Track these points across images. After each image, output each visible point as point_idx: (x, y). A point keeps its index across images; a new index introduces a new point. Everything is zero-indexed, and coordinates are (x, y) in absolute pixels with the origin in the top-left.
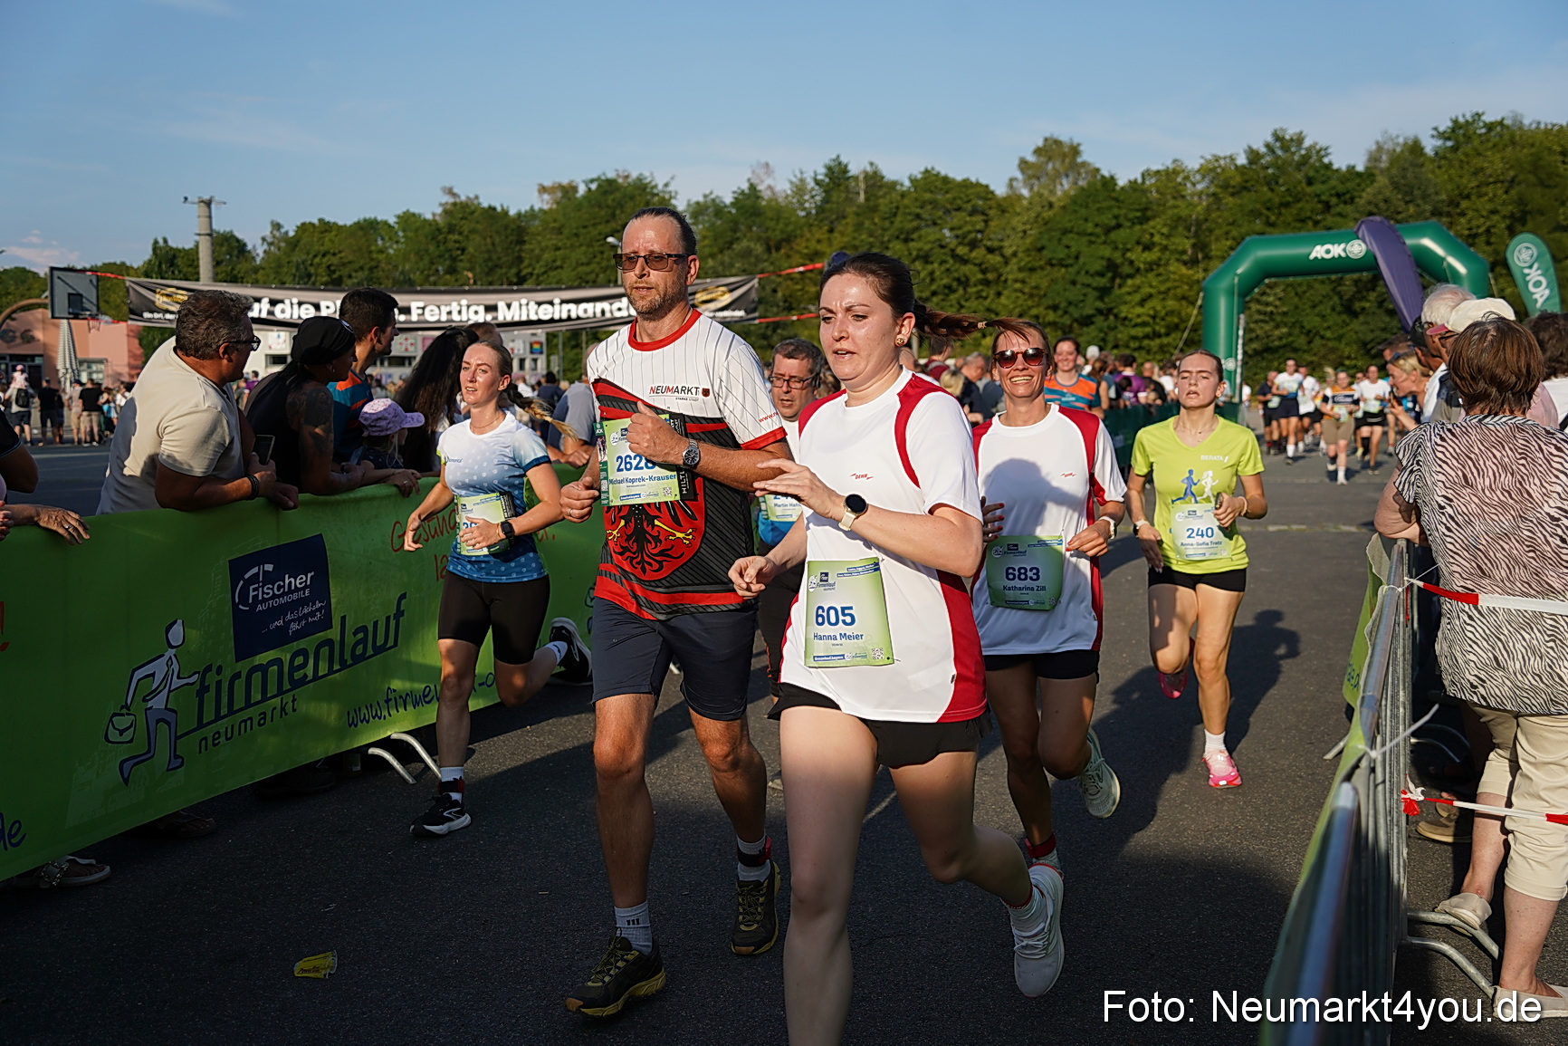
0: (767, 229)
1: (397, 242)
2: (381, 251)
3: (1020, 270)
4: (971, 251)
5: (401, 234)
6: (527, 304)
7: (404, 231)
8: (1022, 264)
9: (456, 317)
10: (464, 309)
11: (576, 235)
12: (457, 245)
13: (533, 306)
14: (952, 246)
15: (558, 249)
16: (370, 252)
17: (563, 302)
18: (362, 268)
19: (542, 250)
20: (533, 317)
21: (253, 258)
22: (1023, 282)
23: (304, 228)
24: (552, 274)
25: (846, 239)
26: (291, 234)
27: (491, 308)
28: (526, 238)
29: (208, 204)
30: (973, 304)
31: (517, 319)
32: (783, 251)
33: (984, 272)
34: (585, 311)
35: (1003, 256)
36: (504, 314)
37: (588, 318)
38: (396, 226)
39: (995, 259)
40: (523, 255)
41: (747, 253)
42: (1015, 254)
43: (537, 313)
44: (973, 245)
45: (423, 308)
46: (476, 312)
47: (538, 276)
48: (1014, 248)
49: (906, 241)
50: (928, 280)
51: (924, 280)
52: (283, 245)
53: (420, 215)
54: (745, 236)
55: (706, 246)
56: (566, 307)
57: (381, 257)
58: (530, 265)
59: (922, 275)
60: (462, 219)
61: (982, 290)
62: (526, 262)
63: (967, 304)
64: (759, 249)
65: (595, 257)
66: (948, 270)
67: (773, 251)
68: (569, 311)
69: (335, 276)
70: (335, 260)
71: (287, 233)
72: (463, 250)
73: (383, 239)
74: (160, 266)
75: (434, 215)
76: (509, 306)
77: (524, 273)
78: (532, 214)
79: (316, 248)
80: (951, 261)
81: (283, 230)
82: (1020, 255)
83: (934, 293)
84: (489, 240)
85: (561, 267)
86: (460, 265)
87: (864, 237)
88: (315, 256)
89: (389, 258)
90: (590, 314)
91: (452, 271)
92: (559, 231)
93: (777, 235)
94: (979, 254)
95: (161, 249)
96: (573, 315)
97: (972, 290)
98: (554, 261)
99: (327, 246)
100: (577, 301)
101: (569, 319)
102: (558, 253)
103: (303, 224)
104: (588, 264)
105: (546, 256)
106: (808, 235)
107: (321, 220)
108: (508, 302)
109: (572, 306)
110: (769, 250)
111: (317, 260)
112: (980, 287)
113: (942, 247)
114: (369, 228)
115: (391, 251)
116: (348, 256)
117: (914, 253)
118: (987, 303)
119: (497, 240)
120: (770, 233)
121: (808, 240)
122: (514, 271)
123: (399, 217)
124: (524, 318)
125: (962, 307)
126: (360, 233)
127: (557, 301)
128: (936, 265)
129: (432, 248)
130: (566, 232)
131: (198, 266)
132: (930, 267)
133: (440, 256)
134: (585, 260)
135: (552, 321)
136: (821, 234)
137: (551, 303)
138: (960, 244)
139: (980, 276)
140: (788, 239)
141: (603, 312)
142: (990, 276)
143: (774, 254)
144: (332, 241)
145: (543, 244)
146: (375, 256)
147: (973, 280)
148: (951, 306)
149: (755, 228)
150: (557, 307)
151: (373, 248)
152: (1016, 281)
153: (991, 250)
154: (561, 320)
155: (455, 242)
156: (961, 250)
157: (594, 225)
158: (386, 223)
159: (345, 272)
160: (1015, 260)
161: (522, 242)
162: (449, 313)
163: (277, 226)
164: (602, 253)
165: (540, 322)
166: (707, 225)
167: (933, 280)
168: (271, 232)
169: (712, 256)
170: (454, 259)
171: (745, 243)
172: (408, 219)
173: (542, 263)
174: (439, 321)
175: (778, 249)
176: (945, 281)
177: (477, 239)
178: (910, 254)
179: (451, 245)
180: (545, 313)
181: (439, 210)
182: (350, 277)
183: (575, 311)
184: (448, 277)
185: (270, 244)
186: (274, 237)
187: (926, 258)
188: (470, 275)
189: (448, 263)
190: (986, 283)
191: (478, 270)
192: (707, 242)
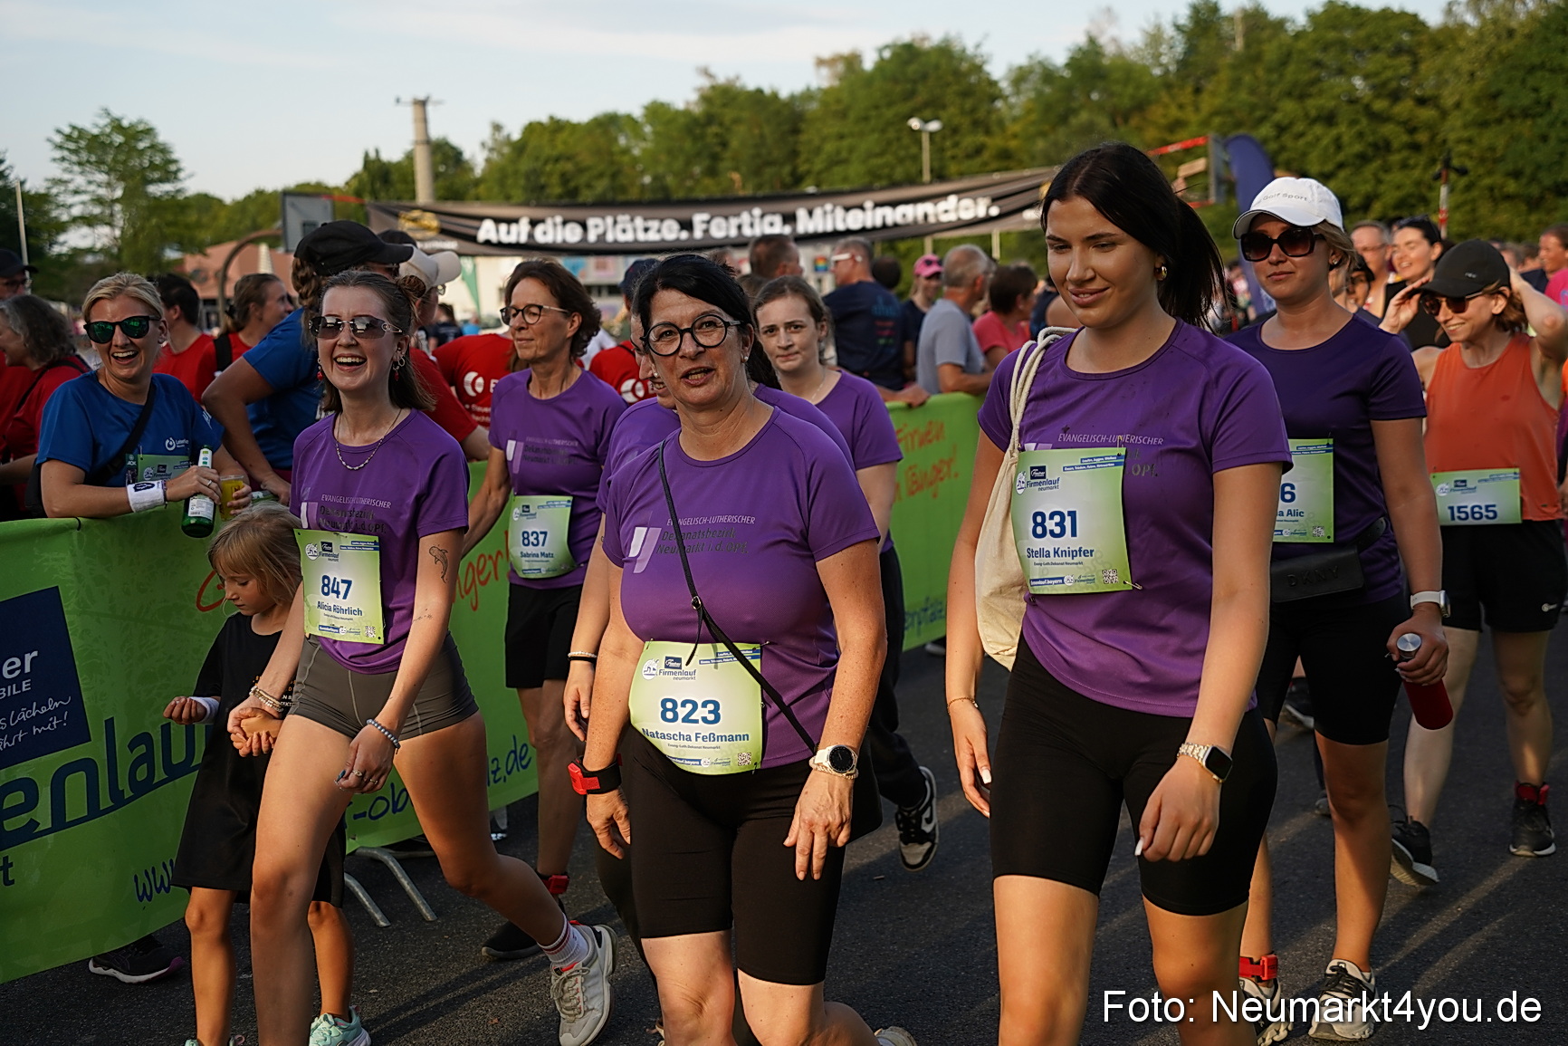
0: (1112, 95)
1: (645, 139)
2: (626, 151)
3: (1465, 126)
4: (1391, 106)
5: (648, 129)
6: (833, 211)
7: (651, 125)
8: (1469, 118)
9: (747, 232)
10: (757, 221)
11: (866, 119)
12: (715, 140)
13: (840, 212)
14: (1366, 101)
15: (841, 137)
16: (611, 154)
17: (878, 205)
18: (601, 175)
19: (824, 139)
20: (841, 227)
21: (471, 170)
22: (1470, 141)
23: (532, 129)
24: (838, 170)
25: (1218, 102)
26: (516, 136)
27: (790, 219)
28: (803, 126)
29: (422, 104)
30: (1396, 176)
31: (820, 229)
32: (1134, 121)
33: (1412, 131)
34: (904, 216)
35: (1437, 107)
36: (805, 224)
37: (907, 225)
38: (640, 120)
39: (1427, 114)
40: (801, 148)
41: (1089, 129)
42: (1458, 105)
43: (844, 220)
44: (1396, 96)
45: (708, 222)
46: (772, 224)
47: (820, 173)
48: (1456, 98)
49: (1302, 97)
50: (1332, 150)
51: (1326, 149)
52: (506, 150)
53: (669, 105)
54: (1082, 107)
55: (1033, 123)
56: (881, 211)
57: (626, 159)
58: (807, 161)
59: (1325, 142)
60: (725, 105)
61: (1408, 158)
62: (803, 157)
63: (1387, 178)
64: (1103, 122)
65: (889, 143)
66: (1361, 135)
67: (1119, 120)
68: (884, 218)
69: (572, 184)
70: (569, 166)
71: (508, 136)
72: (724, 145)
73: (626, 136)
74: (372, 184)
75: (688, 103)
76: (810, 213)
77: (803, 168)
78: (808, 95)
79: (548, 151)
80: (1364, 121)
81: (505, 132)
82: (1467, 105)
83: (1341, 166)
84: (756, 131)
85: (845, 162)
86: (723, 165)
87: (1243, 95)
88: (546, 162)
89: (635, 160)
90: (910, 218)
91: (712, 172)
92: (843, 115)
93: (1126, 103)
94: (1404, 108)
95: (373, 162)
96: (889, 222)
97: (1395, 158)
98: (838, 152)
99: (560, 148)
100: (894, 204)
101: (884, 226)
102: (846, 143)
103: (531, 124)
104: (881, 154)
105: (829, 147)
106: (1165, 98)
107: (552, 118)
108: (810, 208)
109: (887, 211)
110: (1114, 124)
111: (548, 168)
112: (1405, 154)
113: (1353, 101)
114: (608, 124)
115: (636, 152)
116: (586, 159)
117: (1313, 113)
118: (1416, 174)
119: (767, 130)
120: (1115, 100)
121: (1166, 106)
122: (787, 169)
123: (647, 108)
124: (829, 228)
125: (1379, 182)
126: (598, 131)
127: (869, 205)
128: (1343, 128)
129: (688, 145)
130: (852, 115)
131: (413, 182)
132: (1334, 132)
133: (698, 154)
134: (877, 150)
135: (863, 230)
136: (1186, 96)
137: (862, 208)
138: (1378, 96)
139: (1405, 138)
140: (1140, 106)
141: (926, 216)
142: (1422, 137)
143: (1122, 129)
144: (565, 143)
145: (826, 131)
146: (617, 158)
147: (1396, 144)
148: (1366, 182)
149: (1095, 96)
150: (869, 213)
151: (615, 149)
152: (1460, 141)
153: (1421, 101)
154: (874, 229)
155: (717, 135)
156: (1379, 105)
157: (890, 104)
158: (629, 118)
159: (582, 180)
160: (1456, 113)
161: (796, 131)
162: (740, 227)
163: (497, 128)
164: (898, 139)
165: (848, 232)
166: (1032, 95)
167: (1338, 147)
168: (494, 134)
169: (1043, 134)
170: (715, 158)
171: (1084, 116)
172: (657, 111)
173: (823, 156)
174: (727, 237)
175: (1126, 120)
176: (1357, 148)
177: (741, 130)
178: (1307, 115)
179: (710, 140)
180: (855, 220)
181: (694, 97)
182: (589, 186)
183: (893, 215)
184: (708, 182)
185: (491, 150)
186: (495, 140)
187: (1329, 119)
188: (736, 176)
189: (706, 163)
190: (1416, 147)
191: (744, 169)
192: (1033, 117)
